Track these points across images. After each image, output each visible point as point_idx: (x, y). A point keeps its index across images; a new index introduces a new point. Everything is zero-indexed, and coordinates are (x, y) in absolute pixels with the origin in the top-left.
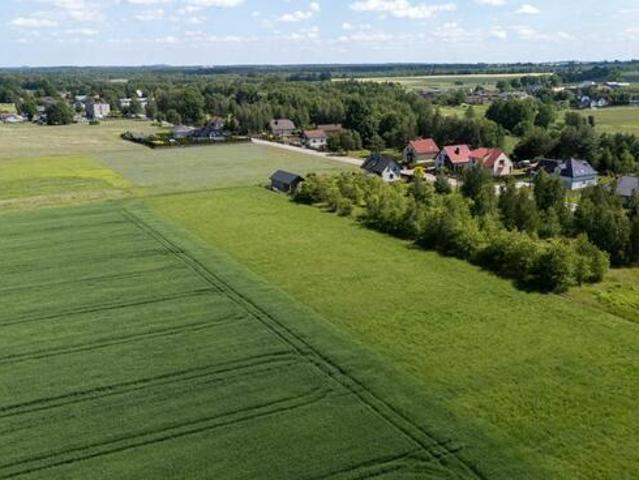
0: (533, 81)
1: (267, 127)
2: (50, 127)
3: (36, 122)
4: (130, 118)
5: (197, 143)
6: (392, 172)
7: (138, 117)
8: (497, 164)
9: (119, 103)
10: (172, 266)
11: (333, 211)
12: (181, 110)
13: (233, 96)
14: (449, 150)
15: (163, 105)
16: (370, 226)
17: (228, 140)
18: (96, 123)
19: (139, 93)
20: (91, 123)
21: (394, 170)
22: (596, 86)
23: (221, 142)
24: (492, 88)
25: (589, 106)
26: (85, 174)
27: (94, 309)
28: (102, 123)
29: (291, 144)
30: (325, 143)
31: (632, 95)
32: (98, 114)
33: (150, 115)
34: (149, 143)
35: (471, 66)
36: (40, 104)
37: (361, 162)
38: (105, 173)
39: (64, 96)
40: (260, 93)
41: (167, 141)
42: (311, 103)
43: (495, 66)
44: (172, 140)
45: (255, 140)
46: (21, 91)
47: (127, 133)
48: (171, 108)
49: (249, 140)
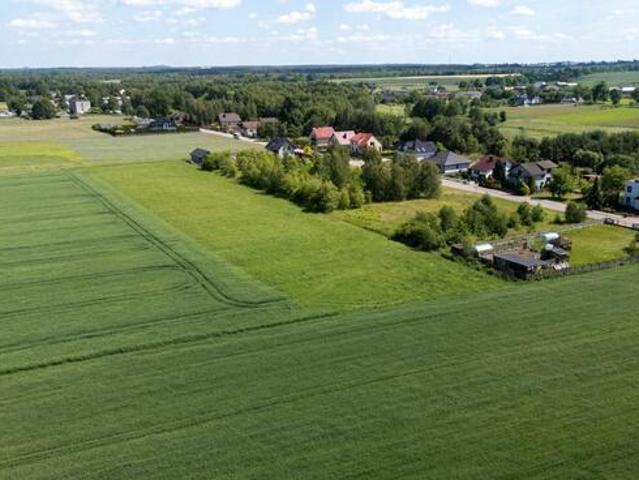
1: (217, 119)
3: (23, 117)
4: (108, 114)
5: (152, 132)
6: (286, 150)
7: (115, 114)
9: (101, 101)
12: (150, 107)
13: (206, 94)
14: (339, 136)
15: (136, 102)
16: (241, 183)
17: (179, 130)
18: (76, 118)
19: (122, 92)
20: (71, 118)
21: (289, 149)
23: (173, 131)
28: (83, 118)
30: (255, 132)
32: (79, 110)
33: (124, 109)
34: (112, 132)
36: (30, 102)
37: (266, 144)
38: (67, 153)
39: (54, 95)
40: (228, 92)
41: (127, 131)
42: (261, 100)
44: (132, 130)
45: (203, 130)
46: (14, 91)
47: (98, 125)
48: (142, 104)
49: (198, 130)
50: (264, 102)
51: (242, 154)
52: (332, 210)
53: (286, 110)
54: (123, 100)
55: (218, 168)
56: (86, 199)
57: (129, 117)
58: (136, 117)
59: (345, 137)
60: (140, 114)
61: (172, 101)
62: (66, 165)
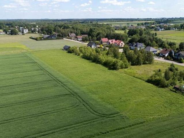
1: (68, 35)
2: (12, 36)
3: (8, 34)
4: (33, 33)
5: (49, 39)
7: (36, 33)
9: (31, 29)
12: (47, 31)
13: (63, 27)
14: (110, 41)
15: (42, 30)
17: (57, 39)
18: (24, 34)
19: (37, 26)
20: (23, 34)
21: (95, 45)
23: (55, 39)
24: (136, 25)
26: (18, 47)
28: (26, 34)
29: (74, 40)
30: (81, 39)
32: (25, 32)
33: (39, 32)
34: (36, 39)
36: (10, 30)
38: (23, 47)
39: (17, 27)
40: (70, 27)
41: (41, 39)
44: (42, 39)
45: (64, 39)
46: (5, 26)
47: (31, 37)
48: (44, 30)
50: (82, 30)
51: (81, 47)
52: (118, 69)
53: (90, 32)
54: (38, 29)
55: (73, 52)
56: (32, 64)
57: (40, 34)
58: (42, 34)
59: (112, 41)
60: (44, 33)
61: (53, 29)
62: (23, 51)
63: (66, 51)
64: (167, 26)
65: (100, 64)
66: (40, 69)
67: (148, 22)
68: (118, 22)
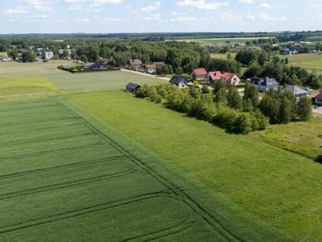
0: (264, 41)
1: (129, 63)
2: (24, 63)
3: (17, 61)
4: (62, 59)
5: (94, 70)
6: (183, 84)
7: (67, 59)
8: (232, 80)
9: (58, 52)
10: (76, 124)
11: (153, 101)
12: (88, 55)
13: (115, 48)
14: (211, 74)
15: (79, 53)
17: (109, 69)
18: (46, 61)
19: (68, 47)
20: (44, 61)
21: (184, 83)
22: (294, 44)
23: (106, 70)
24: (243, 44)
25: (288, 53)
26: (39, 85)
27: (38, 140)
28: (49, 61)
29: (139, 71)
30: (155, 71)
31: (310, 48)
32: (47, 57)
33: (72, 57)
34: (71, 70)
35: (236, 33)
36: (19, 52)
38: (49, 85)
39: (31, 48)
40: (127, 47)
41: (80, 70)
42: (151, 52)
43: (248, 33)
44: (82, 69)
45: (122, 69)
46: (10, 46)
47: (61, 66)
48: (82, 54)
49: (120, 69)
50: (152, 53)
51: (160, 87)
52: (247, 132)
53: (169, 58)
57: (75, 61)
58: (80, 61)
59: (215, 75)
61: (98, 52)
62: (51, 94)
63: (132, 95)
64: (300, 46)
65: (206, 121)
66: (91, 132)
67: (265, 39)
68: (208, 38)
